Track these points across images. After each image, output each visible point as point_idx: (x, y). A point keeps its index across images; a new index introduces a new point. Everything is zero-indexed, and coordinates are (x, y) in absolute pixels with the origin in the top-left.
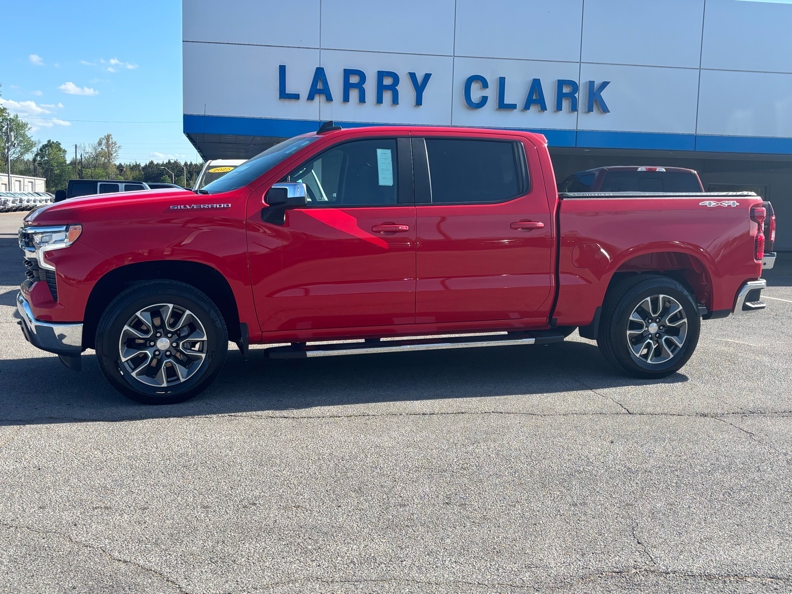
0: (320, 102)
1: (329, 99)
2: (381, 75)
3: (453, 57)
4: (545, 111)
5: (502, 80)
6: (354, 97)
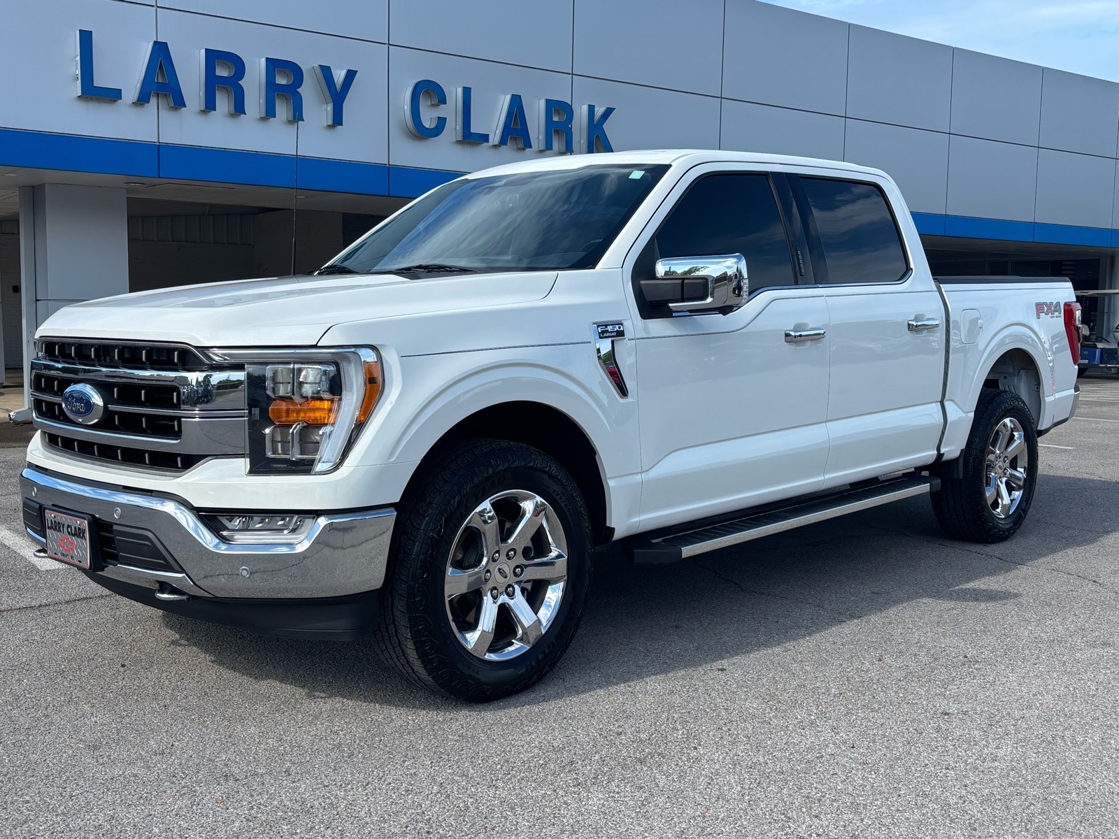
0: (158, 108)
1: (178, 102)
2: (274, 65)
3: (387, 46)
4: (528, 150)
5: (467, 92)
6: (223, 103)
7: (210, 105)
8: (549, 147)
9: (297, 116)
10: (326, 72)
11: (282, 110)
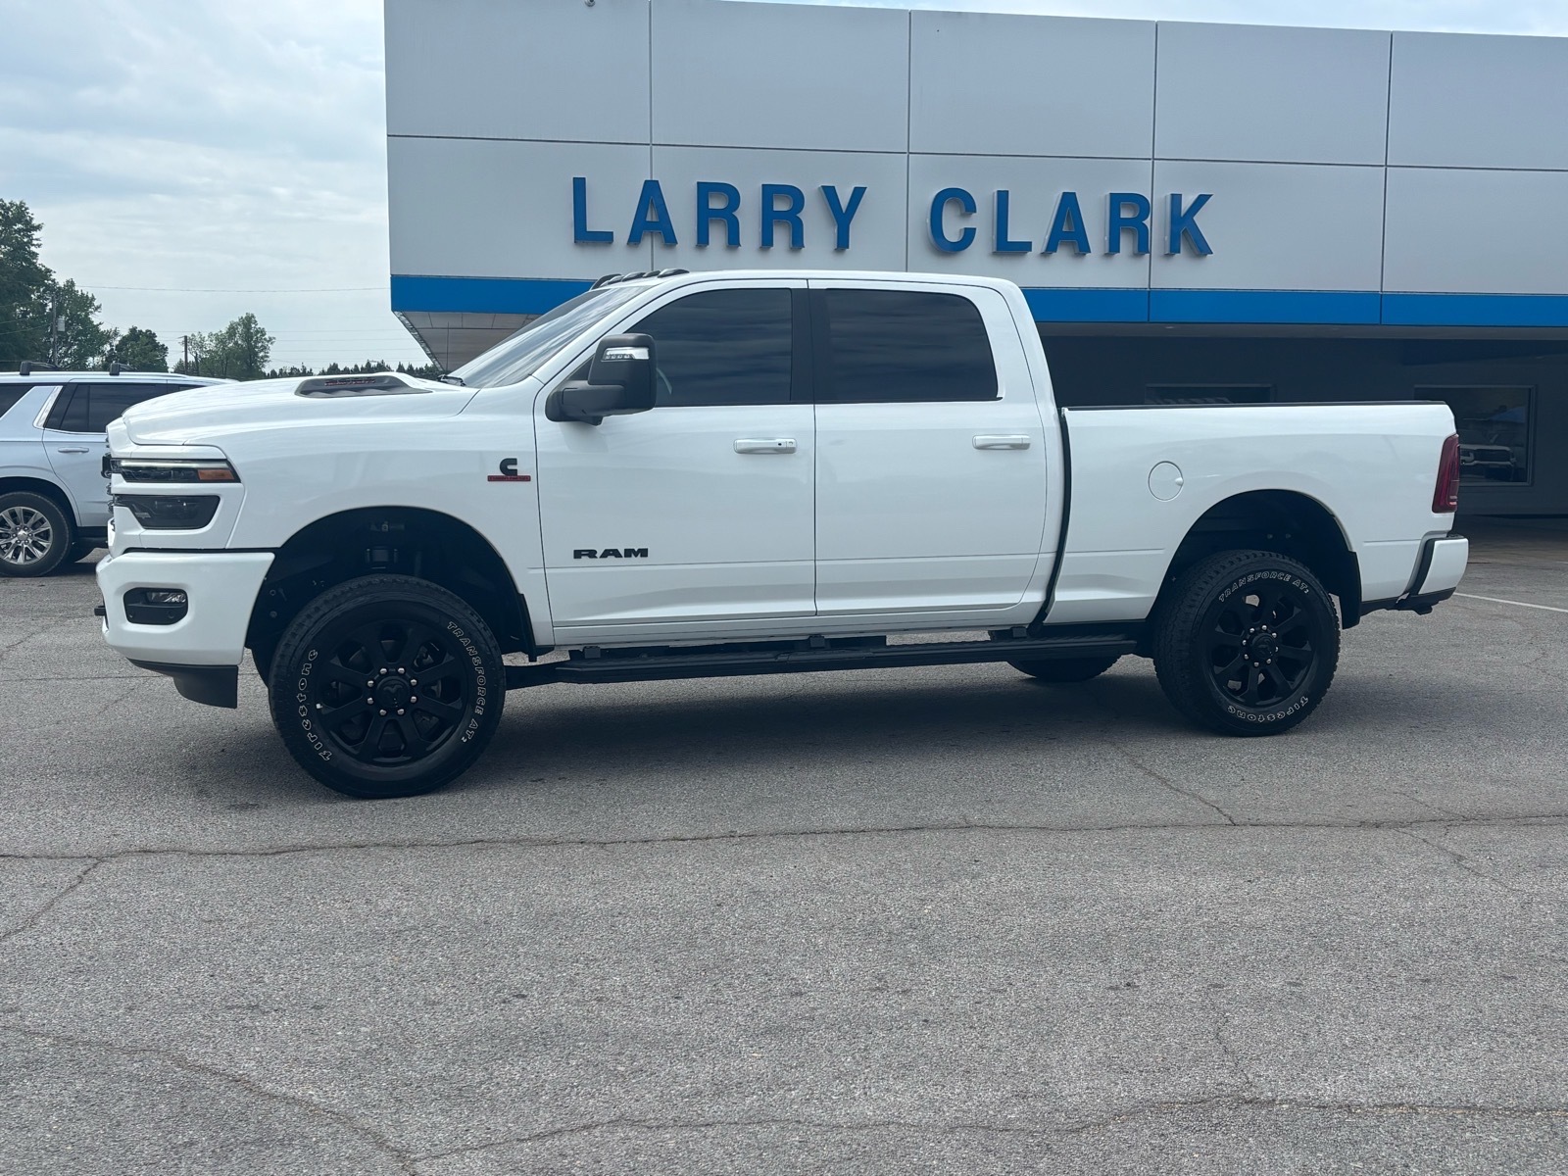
0: (652, 250)
2: (770, 192)
3: (906, 155)
4: (1088, 254)
5: (1003, 197)
6: (717, 235)
7: (702, 241)
8: (1114, 248)
9: (797, 243)
10: (830, 193)
11: (781, 237)
